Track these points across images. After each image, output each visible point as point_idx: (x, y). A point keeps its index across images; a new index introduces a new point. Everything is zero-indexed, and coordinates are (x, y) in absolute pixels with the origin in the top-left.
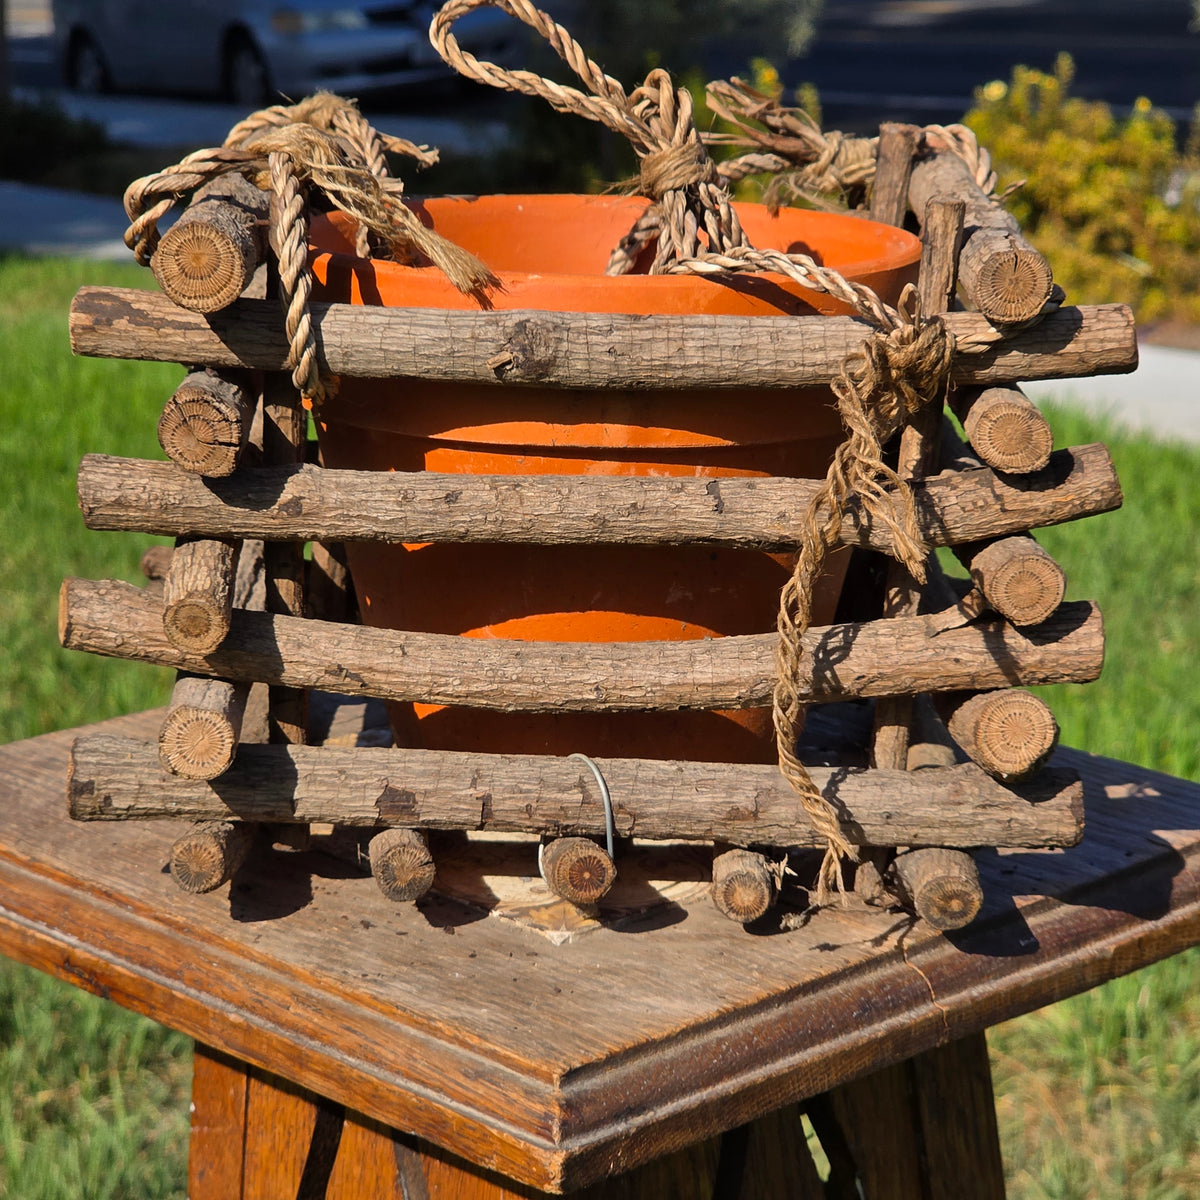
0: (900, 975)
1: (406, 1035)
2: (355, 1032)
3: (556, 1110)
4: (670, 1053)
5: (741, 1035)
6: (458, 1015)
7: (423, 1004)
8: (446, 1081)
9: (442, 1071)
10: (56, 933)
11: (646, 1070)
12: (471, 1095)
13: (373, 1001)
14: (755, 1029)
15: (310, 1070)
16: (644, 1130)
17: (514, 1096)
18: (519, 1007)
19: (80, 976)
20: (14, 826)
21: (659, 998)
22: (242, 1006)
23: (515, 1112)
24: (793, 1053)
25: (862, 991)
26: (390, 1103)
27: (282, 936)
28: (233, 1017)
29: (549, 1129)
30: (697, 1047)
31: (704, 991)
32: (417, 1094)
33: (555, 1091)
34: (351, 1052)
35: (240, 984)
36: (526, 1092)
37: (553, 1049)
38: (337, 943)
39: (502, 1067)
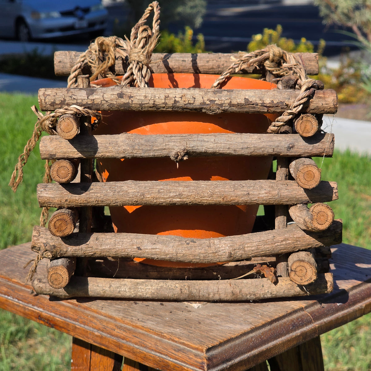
0: (303, 315)
1: (154, 338)
2: (137, 337)
3: (205, 361)
4: (237, 342)
5: (258, 335)
6: (170, 331)
7: (158, 328)
8: (168, 353)
9: (167, 349)
10: (36, 307)
11: (231, 347)
12: (177, 357)
13: (143, 328)
14: (262, 334)
15: (123, 349)
16: (231, 366)
17: (191, 357)
18: (189, 328)
19: (44, 321)
20: (18, 273)
21: (232, 325)
22: (99, 330)
23: (192, 362)
24: (273, 341)
25: (292, 321)
26: (150, 360)
27: (110, 307)
28: (96, 333)
29: (203, 367)
30: (245, 340)
31: (245, 322)
32: (159, 357)
33: (204, 355)
34: (136, 344)
35: (98, 323)
36: (195, 355)
37: (202, 341)
38: (128, 309)
39: (186, 348)
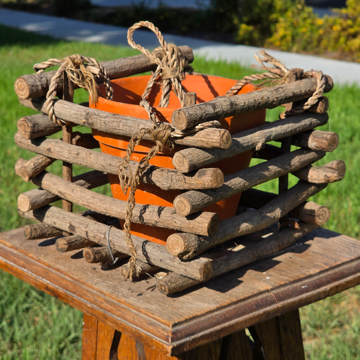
0: (268, 296)
1: (133, 312)
2: (120, 311)
3: (170, 334)
4: (202, 319)
5: (222, 313)
6: (147, 307)
7: (138, 304)
8: (143, 325)
9: (141, 323)
10: (44, 280)
11: (195, 323)
12: (149, 329)
13: (125, 303)
14: (226, 312)
15: (108, 320)
16: (194, 340)
17: (159, 330)
18: (163, 305)
19: (50, 292)
20: (35, 249)
21: (201, 303)
22: (91, 302)
23: (160, 335)
24: (237, 318)
25: (257, 301)
26: (128, 330)
27: (103, 283)
28: (89, 305)
29: (168, 339)
30: (210, 317)
31: (213, 301)
32: (135, 328)
33: (170, 329)
34: (119, 316)
35: (91, 296)
36: (163, 329)
37: (171, 317)
38: (117, 286)
39: (157, 322)
